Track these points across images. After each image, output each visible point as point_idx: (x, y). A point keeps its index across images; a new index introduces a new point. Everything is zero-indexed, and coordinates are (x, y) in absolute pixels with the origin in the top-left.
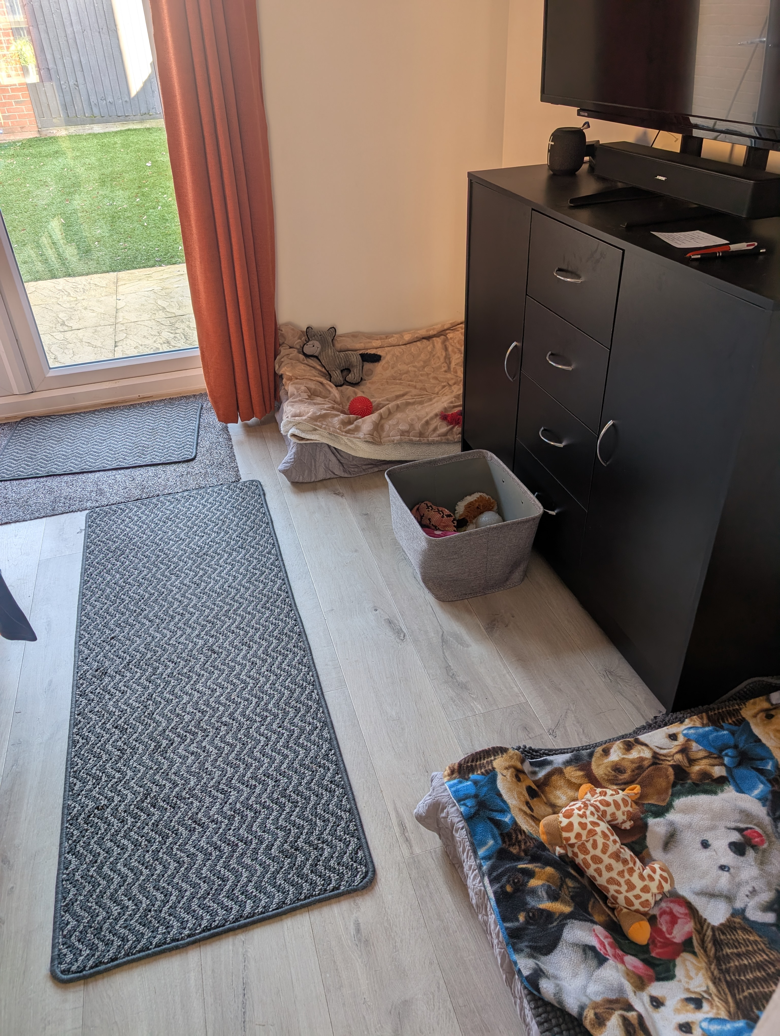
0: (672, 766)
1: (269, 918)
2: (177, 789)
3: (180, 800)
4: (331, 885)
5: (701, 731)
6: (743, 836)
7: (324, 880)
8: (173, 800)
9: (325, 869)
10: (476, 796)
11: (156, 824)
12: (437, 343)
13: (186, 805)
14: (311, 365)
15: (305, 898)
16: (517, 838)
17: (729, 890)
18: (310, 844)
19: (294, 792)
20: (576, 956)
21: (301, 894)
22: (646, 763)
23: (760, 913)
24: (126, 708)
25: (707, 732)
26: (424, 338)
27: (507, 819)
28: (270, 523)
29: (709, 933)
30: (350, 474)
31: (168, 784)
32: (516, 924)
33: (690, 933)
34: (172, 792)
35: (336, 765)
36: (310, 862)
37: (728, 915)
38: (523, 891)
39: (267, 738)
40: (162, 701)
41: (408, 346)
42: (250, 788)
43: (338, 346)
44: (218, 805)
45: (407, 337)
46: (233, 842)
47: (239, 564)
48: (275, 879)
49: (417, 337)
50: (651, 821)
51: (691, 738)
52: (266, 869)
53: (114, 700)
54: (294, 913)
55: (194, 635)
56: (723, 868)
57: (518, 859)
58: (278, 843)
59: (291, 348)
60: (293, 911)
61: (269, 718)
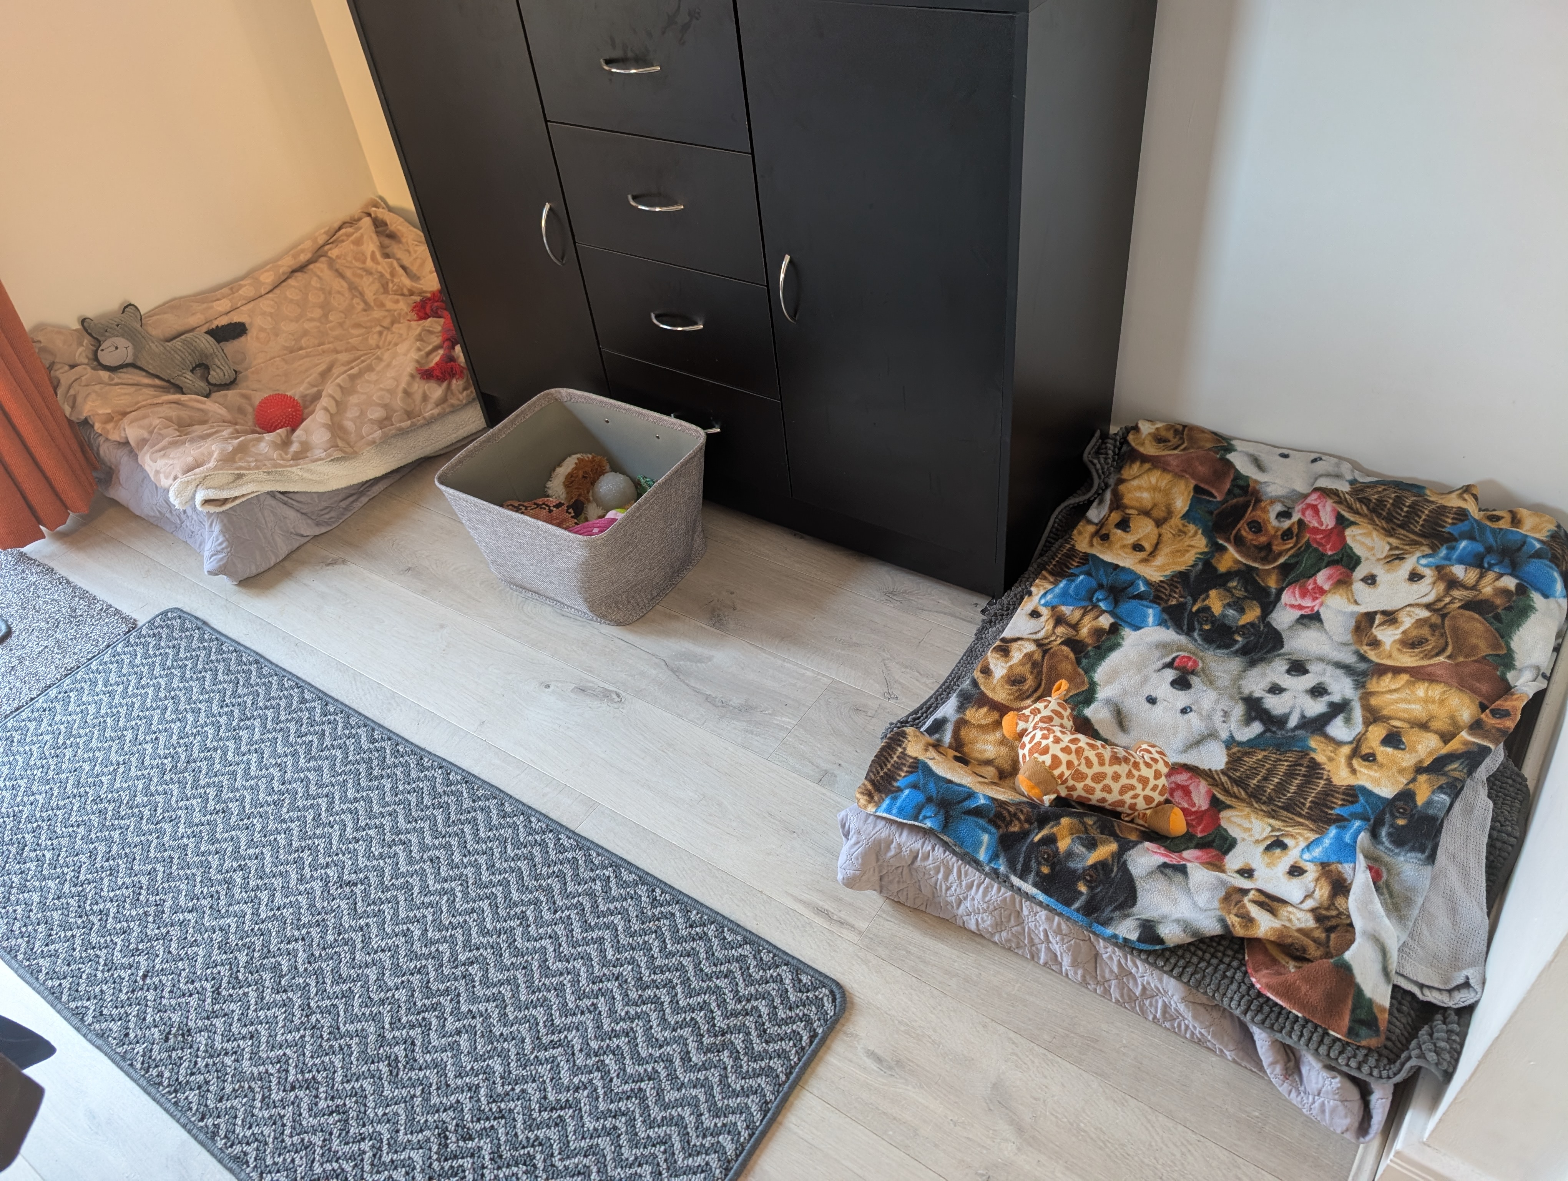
0: (1062, 643)
1: (764, 1133)
2: (482, 1091)
3: (502, 1100)
4: (805, 1038)
5: (1057, 590)
6: (1176, 669)
7: (790, 1039)
8: (491, 1110)
9: (780, 1026)
10: (929, 800)
11: (496, 1156)
12: (322, 271)
13: (518, 1099)
14: (131, 381)
15: (788, 1076)
16: (1009, 812)
17: (1207, 728)
18: (735, 1014)
19: (655, 973)
20: (1160, 883)
21: (778, 1076)
22: (1037, 656)
23: (1247, 730)
24: (281, 1052)
25: (1064, 588)
26: (294, 271)
27: (982, 801)
28: (259, 660)
29: (1224, 779)
30: (329, 524)
31: (461, 1097)
32: (1083, 898)
33: (1209, 792)
34: (479, 1100)
35: (677, 903)
36: (754, 1033)
37: (1225, 751)
38: (1060, 861)
39: (550, 937)
40: (336, 1002)
41: (277, 291)
42: (590, 1012)
43: (157, 332)
44: (565, 1067)
45: (268, 278)
46: (632, 1090)
47: (268, 744)
48: (729, 1086)
49: (284, 273)
50: (1088, 712)
51: (1054, 604)
52: (705, 1084)
53: (247, 1056)
54: (788, 1103)
55: (293, 883)
56: (1184, 711)
57: (1025, 834)
58: (692, 1046)
59: (72, 367)
60: (784, 1102)
61: (528, 913)
